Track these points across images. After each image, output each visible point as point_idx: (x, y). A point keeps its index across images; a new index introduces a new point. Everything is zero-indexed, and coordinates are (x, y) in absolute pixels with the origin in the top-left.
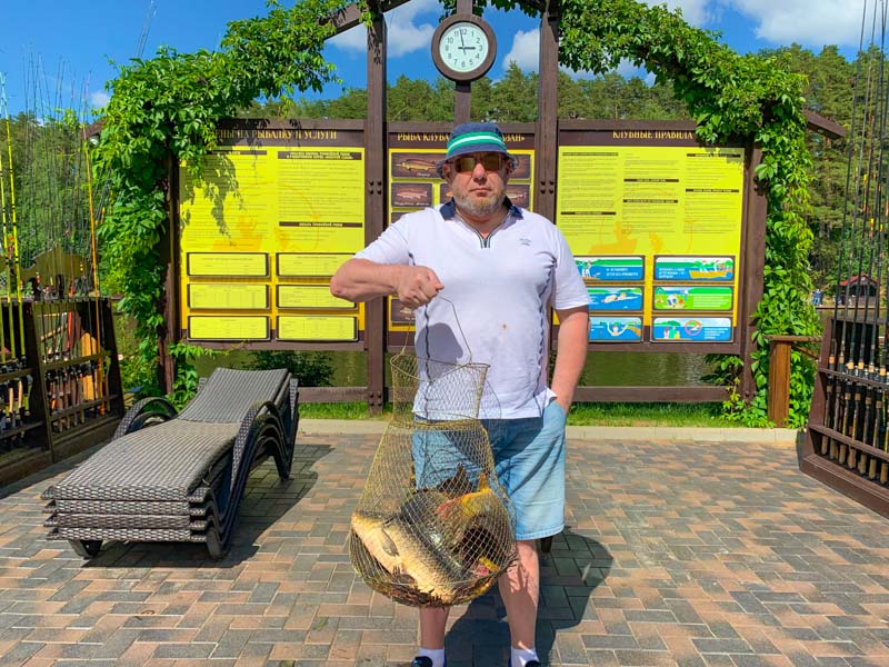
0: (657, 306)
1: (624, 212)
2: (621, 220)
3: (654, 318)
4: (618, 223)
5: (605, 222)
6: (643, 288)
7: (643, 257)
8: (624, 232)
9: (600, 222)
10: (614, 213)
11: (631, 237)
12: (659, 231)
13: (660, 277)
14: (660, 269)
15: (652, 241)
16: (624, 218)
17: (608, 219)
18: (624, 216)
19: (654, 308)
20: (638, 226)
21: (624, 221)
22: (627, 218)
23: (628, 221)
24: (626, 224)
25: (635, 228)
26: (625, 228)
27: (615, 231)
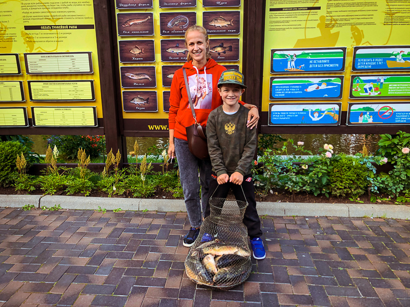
0: (354, 94)
1: (329, 6)
3: (351, 105)
4: (322, 18)
5: (311, 17)
6: (342, 78)
7: (344, 49)
9: (305, 17)
10: (319, 8)
12: (361, 24)
13: (359, 67)
14: (359, 60)
15: (353, 34)
16: (328, 12)
17: (312, 13)
18: (328, 10)
19: (351, 96)
20: (341, 20)
21: (328, 15)
22: (331, 12)
23: (331, 15)
24: (330, 18)
25: (338, 22)
26: (329, 22)
27: (319, 26)
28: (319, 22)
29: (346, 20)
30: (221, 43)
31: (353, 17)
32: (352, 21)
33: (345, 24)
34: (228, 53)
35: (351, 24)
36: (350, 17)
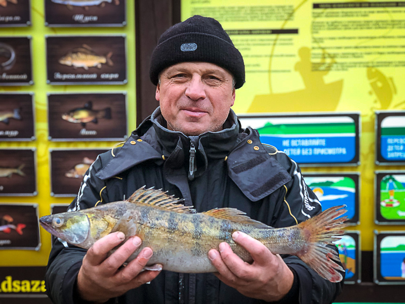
0: (386, 213)
1: (316, 27)
2: (309, 44)
3: (380, 237)
5: (279, 50)
6: (355, 178)
7: (356, 117)
8: (316, 67)
9: (267, 50)
10: (295, 31)
11: (331, 77)
12: (388, 64)
13: (391, 155)
14: (390, 141)
15: (373, 85)
16: (315, 40)
17: (282, 42)
18: (316, 36)
19: (379, 217)
20: (345, 55)
21: (315, 45)
22: (321, 40)
23: (322, 45)
24: (320, 51)
25: (338, 60)
26: (318, 60)
27: (298, 67)
28: (297, 59)
29: (354, 55)
30: (88, 102)
31: (368, 50)
32: (367, 59)
33: (354, 65)
34: (104, 124)
35: (367, 65)
36: (363, 50)
